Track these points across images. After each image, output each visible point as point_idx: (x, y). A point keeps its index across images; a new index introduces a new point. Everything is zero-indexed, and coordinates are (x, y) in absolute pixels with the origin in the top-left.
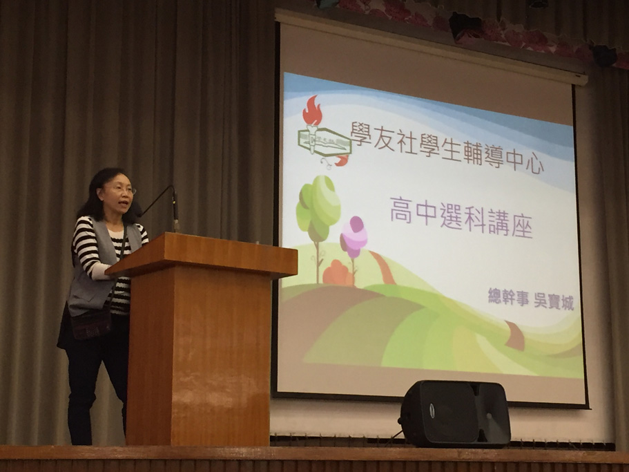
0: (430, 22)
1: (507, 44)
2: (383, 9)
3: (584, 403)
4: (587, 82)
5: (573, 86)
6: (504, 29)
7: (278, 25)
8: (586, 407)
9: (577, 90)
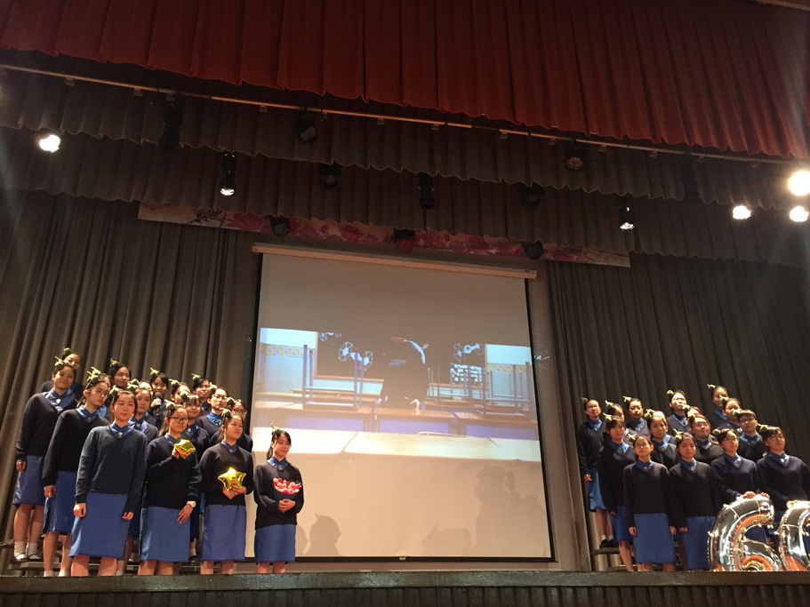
0: (381, 240)
1: (451, 250)
2: (339, 234)
3: (550, 556)
4: (535, 276)
5: (526, 280)
6: (449, 240)
7: (261, 254)
8: (552, 559)
9: (529, 284)
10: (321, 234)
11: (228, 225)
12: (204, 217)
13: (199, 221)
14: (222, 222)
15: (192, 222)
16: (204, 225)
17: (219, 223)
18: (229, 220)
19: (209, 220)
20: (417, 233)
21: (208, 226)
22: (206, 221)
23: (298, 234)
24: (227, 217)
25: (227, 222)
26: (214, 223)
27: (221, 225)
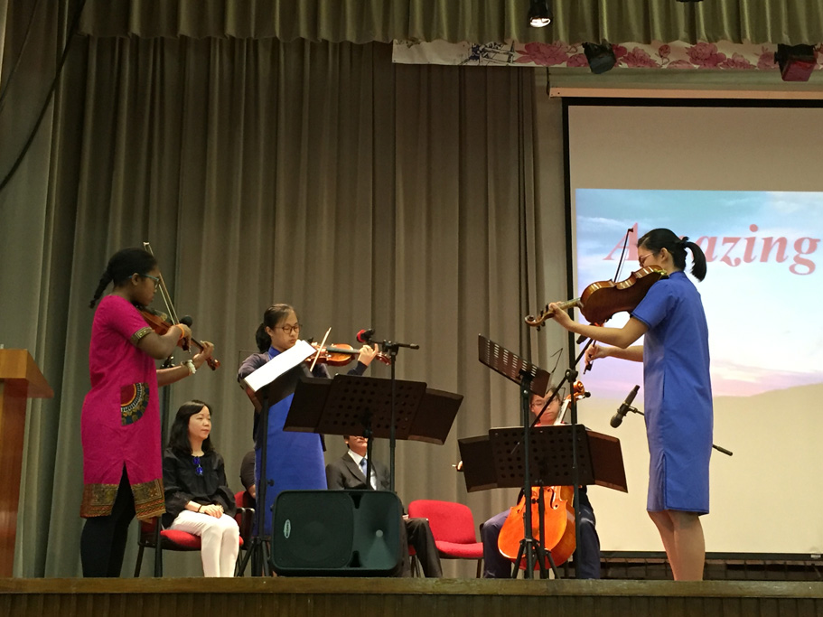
0: (754, 62)
2: (687, 58)
10: (659, 61)
11: (519, 61)
12: (484, 51)
13: (475, 58)
14: (510, 56)
15: (466, 61)
16: (485, 64)
17: (507, 56)
18: (520, 52)
19: (491, 55)
20: (816, 47)
21: (490, 64)
22: (488, 57)
23: (624, 65)
24: (516, 49)
25: (516, 56)
26: (499, 59)
27: (509, 61)
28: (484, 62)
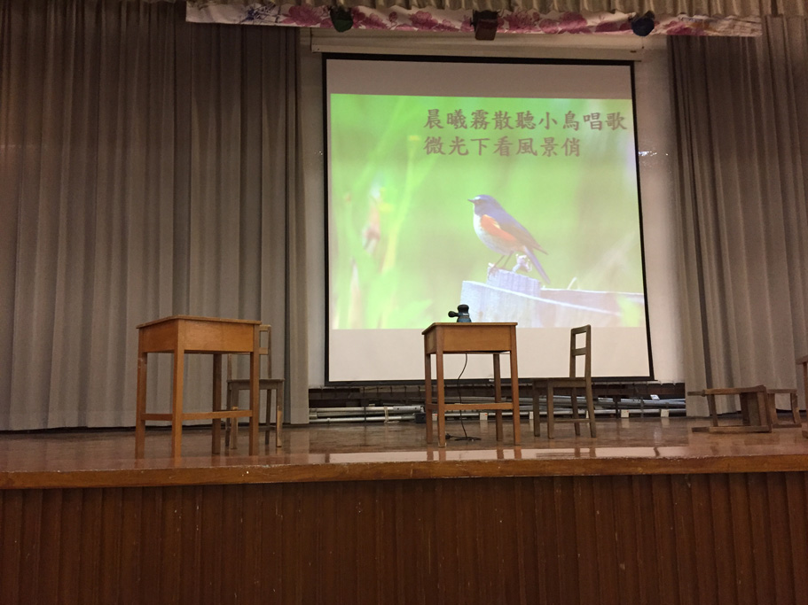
1: (541, 33)
2: (410, 23)
6: (538, 20)
10: (389, 24)
11: (284, 22)
12: (257, 13)
13: (250, 18)
14: (277, 18)
15: (243, 21)
16: (258, 24)
17: (274, 19)
18: (285, 15)
19: (263, 17)
20: (500, 14)
21: (262, 24)
22: (260, 18)
23: (363, 27)
24: (282, 12)
25: (282, 18)
26: (270, 20)
27: (276, 22)
28: (257, 23)
